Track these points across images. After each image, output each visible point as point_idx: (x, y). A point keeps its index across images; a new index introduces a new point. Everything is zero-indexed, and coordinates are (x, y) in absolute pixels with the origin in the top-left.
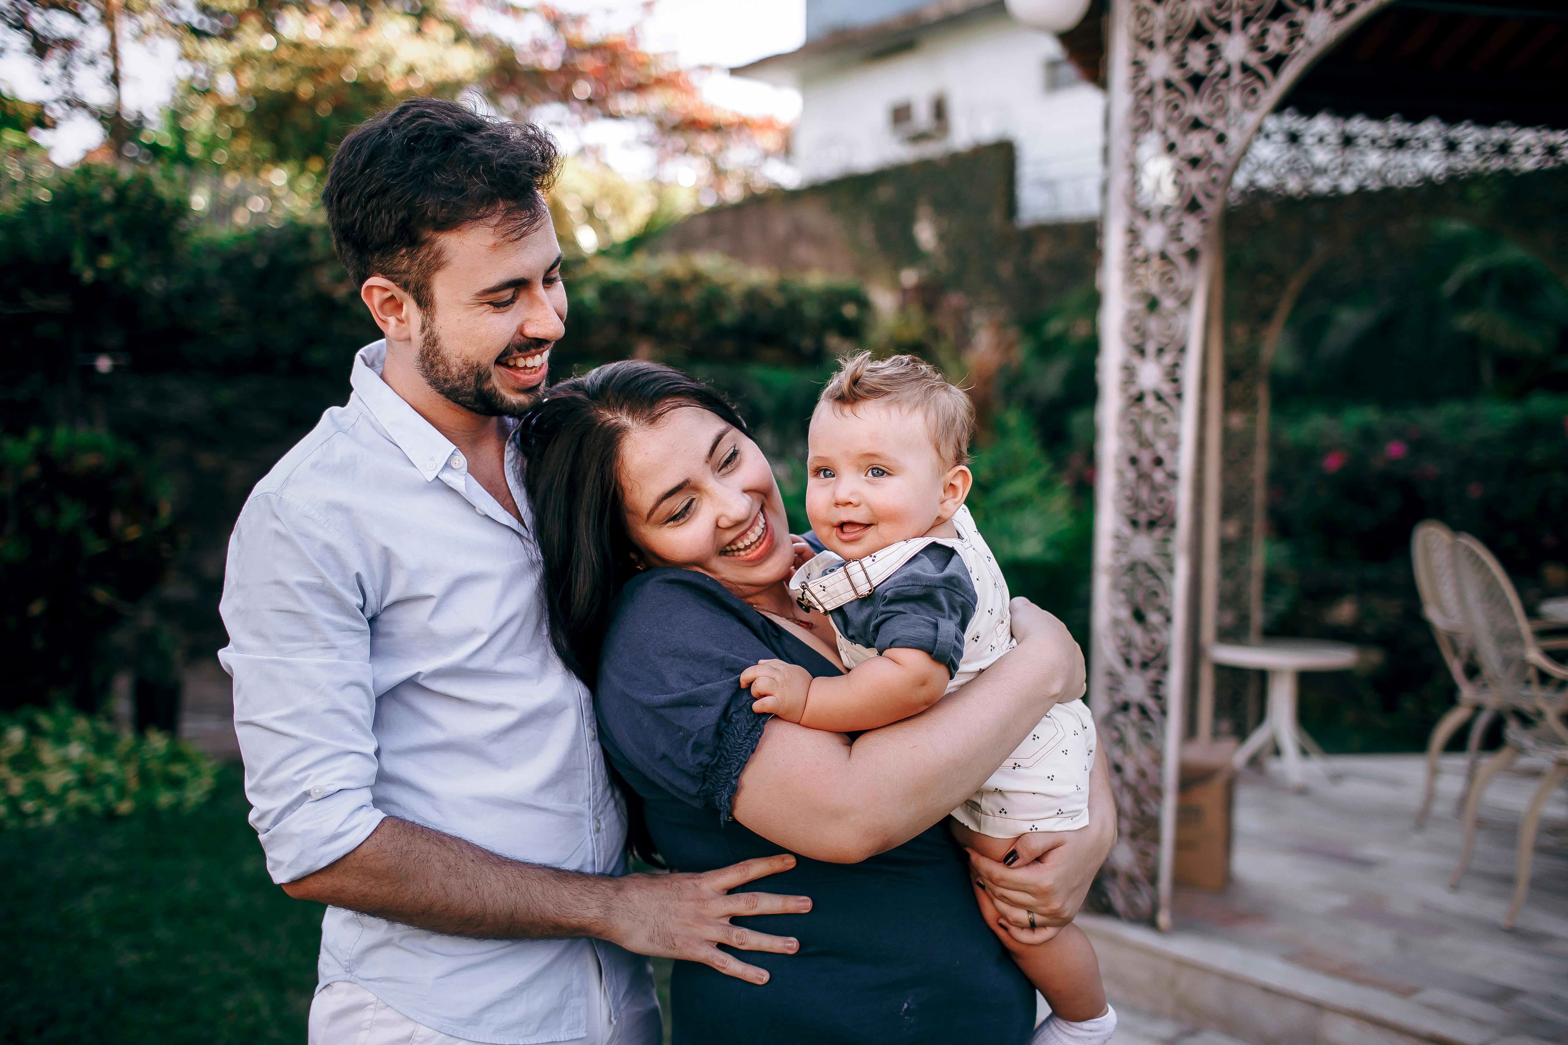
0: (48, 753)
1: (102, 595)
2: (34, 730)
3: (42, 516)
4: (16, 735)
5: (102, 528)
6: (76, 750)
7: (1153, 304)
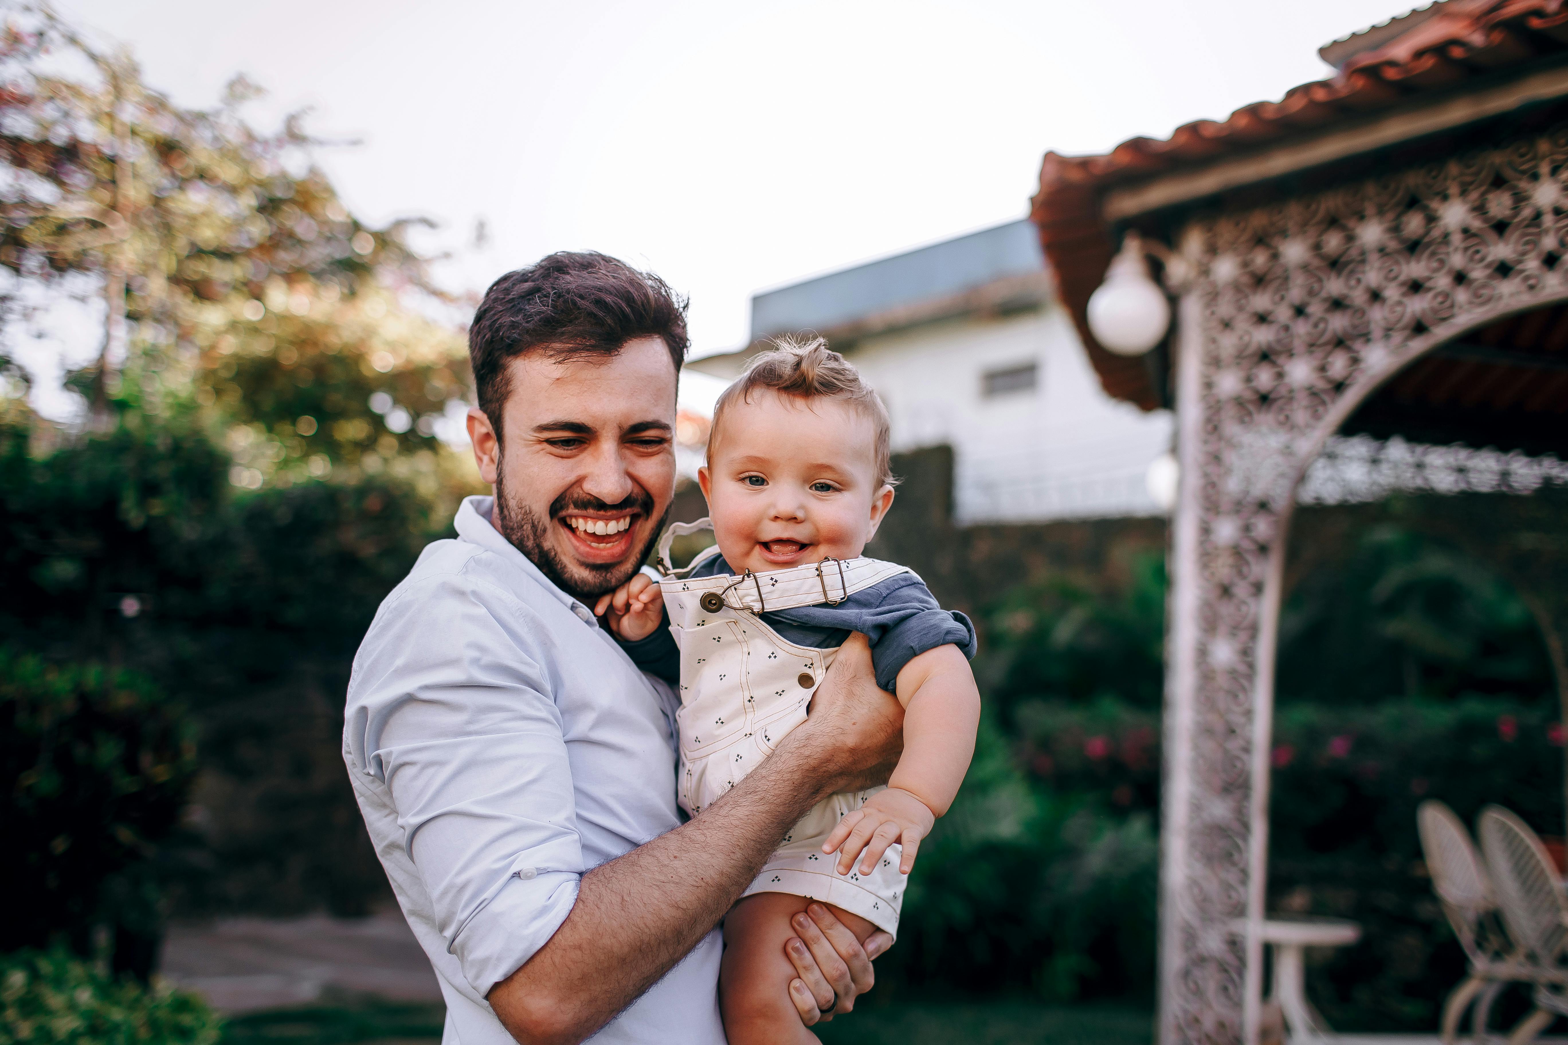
0: (55, 1000)
1: (125, 834)
2: (35, 976)
3: (80, 751)
4: (17, 979)
5: (130, 764)
6: (85, 996)
7: (1226, 591)
